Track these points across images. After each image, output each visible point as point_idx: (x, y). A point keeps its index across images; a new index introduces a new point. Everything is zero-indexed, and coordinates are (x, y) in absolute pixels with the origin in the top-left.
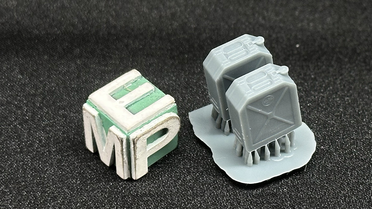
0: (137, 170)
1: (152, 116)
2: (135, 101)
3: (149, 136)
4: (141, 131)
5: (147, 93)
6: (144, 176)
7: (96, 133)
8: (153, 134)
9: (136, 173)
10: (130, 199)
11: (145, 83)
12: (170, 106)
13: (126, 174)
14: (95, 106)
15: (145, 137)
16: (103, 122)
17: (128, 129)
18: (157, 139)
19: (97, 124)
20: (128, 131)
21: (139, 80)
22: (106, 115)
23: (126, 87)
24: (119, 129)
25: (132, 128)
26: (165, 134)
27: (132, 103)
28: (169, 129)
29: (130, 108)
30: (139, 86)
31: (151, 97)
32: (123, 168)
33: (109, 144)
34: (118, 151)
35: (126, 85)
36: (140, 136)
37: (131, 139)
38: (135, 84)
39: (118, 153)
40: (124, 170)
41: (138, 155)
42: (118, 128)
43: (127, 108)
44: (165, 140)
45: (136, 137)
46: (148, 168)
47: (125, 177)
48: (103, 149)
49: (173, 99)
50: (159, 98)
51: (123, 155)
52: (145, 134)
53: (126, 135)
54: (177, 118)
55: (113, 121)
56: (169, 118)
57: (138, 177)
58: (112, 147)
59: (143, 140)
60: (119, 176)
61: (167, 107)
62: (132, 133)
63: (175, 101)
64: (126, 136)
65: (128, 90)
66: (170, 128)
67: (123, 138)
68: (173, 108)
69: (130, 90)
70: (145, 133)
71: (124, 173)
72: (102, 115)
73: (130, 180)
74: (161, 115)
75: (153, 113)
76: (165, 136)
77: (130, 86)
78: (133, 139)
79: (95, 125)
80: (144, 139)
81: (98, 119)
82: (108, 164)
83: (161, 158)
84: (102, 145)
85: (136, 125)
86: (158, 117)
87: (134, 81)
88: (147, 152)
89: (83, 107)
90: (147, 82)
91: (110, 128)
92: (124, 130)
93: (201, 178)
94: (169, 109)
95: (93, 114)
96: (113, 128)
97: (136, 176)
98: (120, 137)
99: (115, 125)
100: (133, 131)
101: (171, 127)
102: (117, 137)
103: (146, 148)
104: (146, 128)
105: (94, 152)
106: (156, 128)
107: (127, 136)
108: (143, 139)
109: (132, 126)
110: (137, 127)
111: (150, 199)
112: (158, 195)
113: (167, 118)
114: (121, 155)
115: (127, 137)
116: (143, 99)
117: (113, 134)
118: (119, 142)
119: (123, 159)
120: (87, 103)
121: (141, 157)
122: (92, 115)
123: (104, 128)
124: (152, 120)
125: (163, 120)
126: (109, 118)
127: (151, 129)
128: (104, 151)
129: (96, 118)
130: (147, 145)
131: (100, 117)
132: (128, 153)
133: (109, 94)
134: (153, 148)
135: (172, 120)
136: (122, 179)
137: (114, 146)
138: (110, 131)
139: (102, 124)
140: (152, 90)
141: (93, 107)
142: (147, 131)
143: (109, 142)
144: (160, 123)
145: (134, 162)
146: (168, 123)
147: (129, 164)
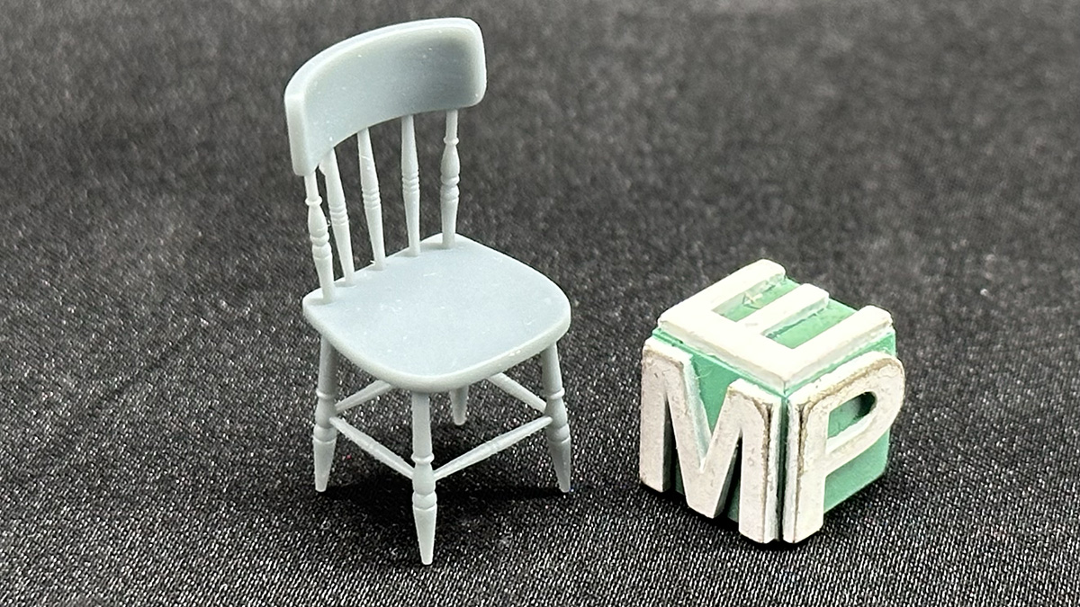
0: (799, 510)
1: (841, 351)
3: (835, 406)
4: (817, 387)
5: (811, 308)
6: (817, 534)
7: (683, 416)
8: (844, 401)
12: (880, 334)
13: (769, 527)
14: (677, 340)
15: (826, 407)
16: (701, 384)
17: (786, 379)
18: (846, 428)
19: (688, 389)
20: (785, 383)
21: (779, 284)
22: (713, 357)
24: (756, 386)
25: (794, 376)
26: (866, 414)
27: (777, 330)
28: (878, 396)
30: (782, 297)
31: (821, 319)
32: (765, 502)
33: (723, 438)
34: (753, 451)
35: (750, 293)
36: (816, 399)
37: (794, 408)
38: (771, 294)
39: (752, 457)
40: (764, 509)
41: (809, 459)
42: (754, 383)
43: (770, 336)
44: (867, 430)
45: (809, 401)
46: (825, 515)
47: (766, 535)
48: (700, 464)
49: (888, 314)
51: (767, 460)
52: (828, 395)
53: (780, 396)
54: (899, 367)
55: (736, 368)
57: (800, 537)
58: (734, 445)
59: (821, 415)
61: (873, 334)
62: (795, 391)
63: (891, 322)
64: (780, 399)
66: (883, 394)
67: (772, 405)
68: (884, 343)
69: (757, 306)
70: (828, 392)
71: (764, 523)
72: (702, 359)
74: (861, 354)
75: (843, 345)
76: (868, 418)
77: (760, 299)
78: (799, 406)
79: (682, 392)
80: (825, 410)
81: (690, 375)
82: (710, 513)
84: (697, 453)
85: (803, 370)
86: (854, 357)
87: (767, 287)
88: (826, 456)
89: (645, 348)
91: (731, 385)
92: (772, 386)
94: (878, 339)
95: (677, 359)
96: (738, 385)
97: (795, 529)
98: (764, 403)
99: (745, 379)
100: (798, 387)
101: (882, 390)
102: (756, 404)
103: (825, 444)
104: (829, 382)
105: (665, 487)
106: (853, 384)
107: (784, 399)
108: (822, 411)
109: (795, 373)
110: (805, 378)
113: (879, 362)
114: (762, 461)
115: (783, 403)
116: (802, 323)
117: (742, 398)
118: (760, 416)
119: (767, 474)
120: (654, 336)
121: (813, 470)
122: (672, 362)
123: (703, 407)
124: (840, 364)
125: (868, 365)
126: (725, 363)
127: (841, 384)
128: (701, 470)
129: (684, 370)
131: (696, 369)
133: (715, 310)
134: (839, 449)
135: (886, 370)
137: (740, 442)
138: (733, 393)
140: (822, 301)
141: (673, 345)
142: (832, 388)
143: (726, 432)
144: (861, 370)
145: (795, 482)
146: (879, 378)
147: (780, 492)
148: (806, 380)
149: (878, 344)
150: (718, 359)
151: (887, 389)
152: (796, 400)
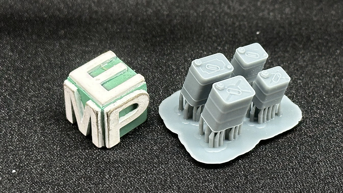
0: (110, 139)
1: (124, 92)
2: (109, 79)
3: (120, 111)
4: (114, 105)
5: (120, 72)
6: (117, 145)
7: (75, 106)
8: (125, 108)
9: (109, 142)
10: (103, 165)
11: (119, 63)
12: (141, 84)
13: (100, 143)
14: (74, 82)
15: (117, 111)
16: (81, 97)
17: (103, 103)
18: (128, 113)
19: (76, 99)
20: (102, 105)
21: (114, 60)
22: (84, 90)
23: (103, 66)
24: (95, 103)
25: (106, 102)
26: (135, 109)
27: (107, 81)
28: (139, 104)
29: (105, 85)
30: (114, 66)
31: (124, 76)
32: (98, 137)
33: (86, 116)
35: (102, 64)
36: (113, 110)
37: (105, 112)
38: (110, 64)
39: (94, 124)
40: (98, 139)
41: (111, 126)
42: (94, 102)
43: (102, 85)
44: (135, 114)
45: (110, 111)
46: (121, 138)
47: (100, 146)
48: (81, 120)
49: (143, 78)
50: (131, 77)
51: (98, 126)
52: (117, 108)
53: (101, 108)
54: (146, 95)
55: (89, 96)
56: (139, 94)
57: (111, 147)
59: (115, 114)
60: (94, 145)
61: (137, 85)
62: (105, 107)
63: (145, 80)
64: (101, 109)
65: (104, 69)
66: (140, 103)
67: (98, 112)
68: (143, 86)
69: (105, 69)
70: (118, 107)
71: (99, 142)
72: (81, 91)
73: (104, 148)
74: (132, 92)
75: (125, 90)
76: (136, 110)
77: (106, 66)
78: (107, 112)
79: (74, 99)
80: (117, 112)
81: (77, 94)
82: (85, 133)
83: (132, 130)
84: (80, 117)
85: (110, 100)
86: (129, 93)
87: (110, 61)
88: (119, 124)
89: (64, 83)
90: (121, 62)
91: (87, 102)
92: (99, 105)
93: (166, 148)
94: (139, 86)
95: (73, 90)
96: (89, 103)
97: (109, 145)
98: (95, 111)
99: (91, 99)
100: (107, 105)
101: (140, 102)
102: (93, 111)
103: (118, 121)
104: (119, 103)
105: (73, 122)
106: (128, 103)
107: (102, 110)
109: (106, 101)
110: (110, 102)
111: (121, 165)
112: (127, 162)
113: (138, 95)
114: (96, 126)
116: (117, 77)
117: (90, 108)
118: (95, 114)
119: (98, 129)
120: (68, 79)
121: (114, 129)
122: (71, 90)
123: (82, 102)
124: (124, 96)
125: (134, 96)
126: (87, 93)
127: (123, 104)
128: (82, 122)
129: (75, 93)
130: (119, 118)
131: (79, 92)
132: (102, 124)
133: (88, 72)
134: (124, 121)
135: (142, 97)
136: (97, 147)
137: (90, 118)
138: (87, 105)
139: (81, 99)
140: (125, 70)
141: (73, 84)
142: (119, 105)
143: (86, 114)
144: (131, 98)
145: (107, 132)
146: (138, 99)
147: (104, 134)
148: (111, 102)
149: (139, 88)
150: (85, 92)
151: (142, 102)
152: (106, 110)
